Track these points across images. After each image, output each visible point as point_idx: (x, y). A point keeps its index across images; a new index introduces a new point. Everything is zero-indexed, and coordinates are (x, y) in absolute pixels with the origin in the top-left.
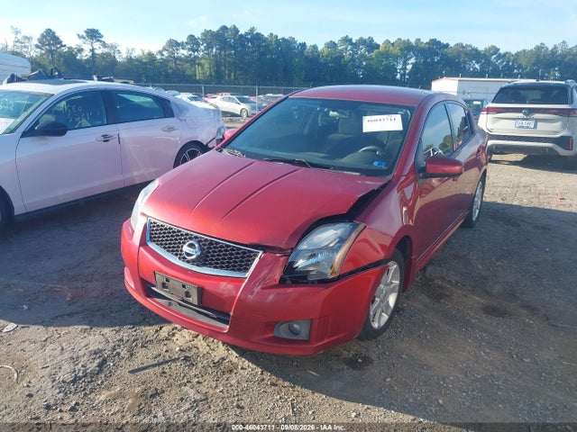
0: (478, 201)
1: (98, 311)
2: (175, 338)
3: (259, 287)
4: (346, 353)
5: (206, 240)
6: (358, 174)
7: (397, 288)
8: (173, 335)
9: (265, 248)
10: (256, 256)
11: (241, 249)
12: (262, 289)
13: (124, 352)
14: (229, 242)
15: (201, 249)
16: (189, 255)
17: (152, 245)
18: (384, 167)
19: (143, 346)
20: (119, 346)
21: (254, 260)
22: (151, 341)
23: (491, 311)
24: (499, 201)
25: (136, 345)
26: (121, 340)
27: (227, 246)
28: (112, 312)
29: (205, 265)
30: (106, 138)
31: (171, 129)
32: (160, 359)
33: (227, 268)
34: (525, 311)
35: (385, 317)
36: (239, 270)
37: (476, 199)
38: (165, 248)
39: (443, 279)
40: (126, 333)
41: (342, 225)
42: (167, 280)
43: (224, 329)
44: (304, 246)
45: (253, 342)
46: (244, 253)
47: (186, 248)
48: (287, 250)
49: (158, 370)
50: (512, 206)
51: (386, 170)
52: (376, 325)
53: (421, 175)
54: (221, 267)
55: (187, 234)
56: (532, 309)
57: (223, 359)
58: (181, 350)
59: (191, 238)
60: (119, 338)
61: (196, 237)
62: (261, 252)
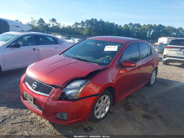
0: (153, 77)
1: (13, 103)
2: (32, 114)
3: (51, 100)
4: (86, 126)
5: (39, 83)
6: (97, 64)
7: (109, 105)
8: (32, 113)
9: (56, 87)
10: (52, 89)
11: (49, 86)
12: (52, 100)
13: (13, 117)
14: (45, 84)
15: (38, 85)
16: (34, 87)
17: (26, 83)
18: (107, 63)
19: (20, 116)
20: (13, 115)
21: (52, 90)
22: (24, 114)
23: (145, 116)
24: (165, 78)
25: (18, 115)
26: (14, 113)
27: (45, 85)
28: (17, 104)
29: (37, 91)
30: (34, 49)
31: (57, 48)
32: (23, 121)
33: (44, 92)
34: (158, 118)
35: (103, 115)
36: (47, 94)
37: (152, 77)
38: (29, 84)
39: (133, 103)
40: (17, 111)
41: (83, 81)
42: (26, 95)
43: (41, 113)
44: (68, 87)
45: (49, 119)
46: (49, 88)
47: (34, 85)
48: (62, 88)
49: (20, 124)
50: (169, 80)
51: (107, 64)
52: (98, 117)
53: (120, 66)
54: (42, 92)
55: (35, 80)
56: (161, 117)
57: (43, 123)
58: (31, 118)
59: (36, 82)
60: (14, 112)
61: (37, 81)
62: (54, 88)
